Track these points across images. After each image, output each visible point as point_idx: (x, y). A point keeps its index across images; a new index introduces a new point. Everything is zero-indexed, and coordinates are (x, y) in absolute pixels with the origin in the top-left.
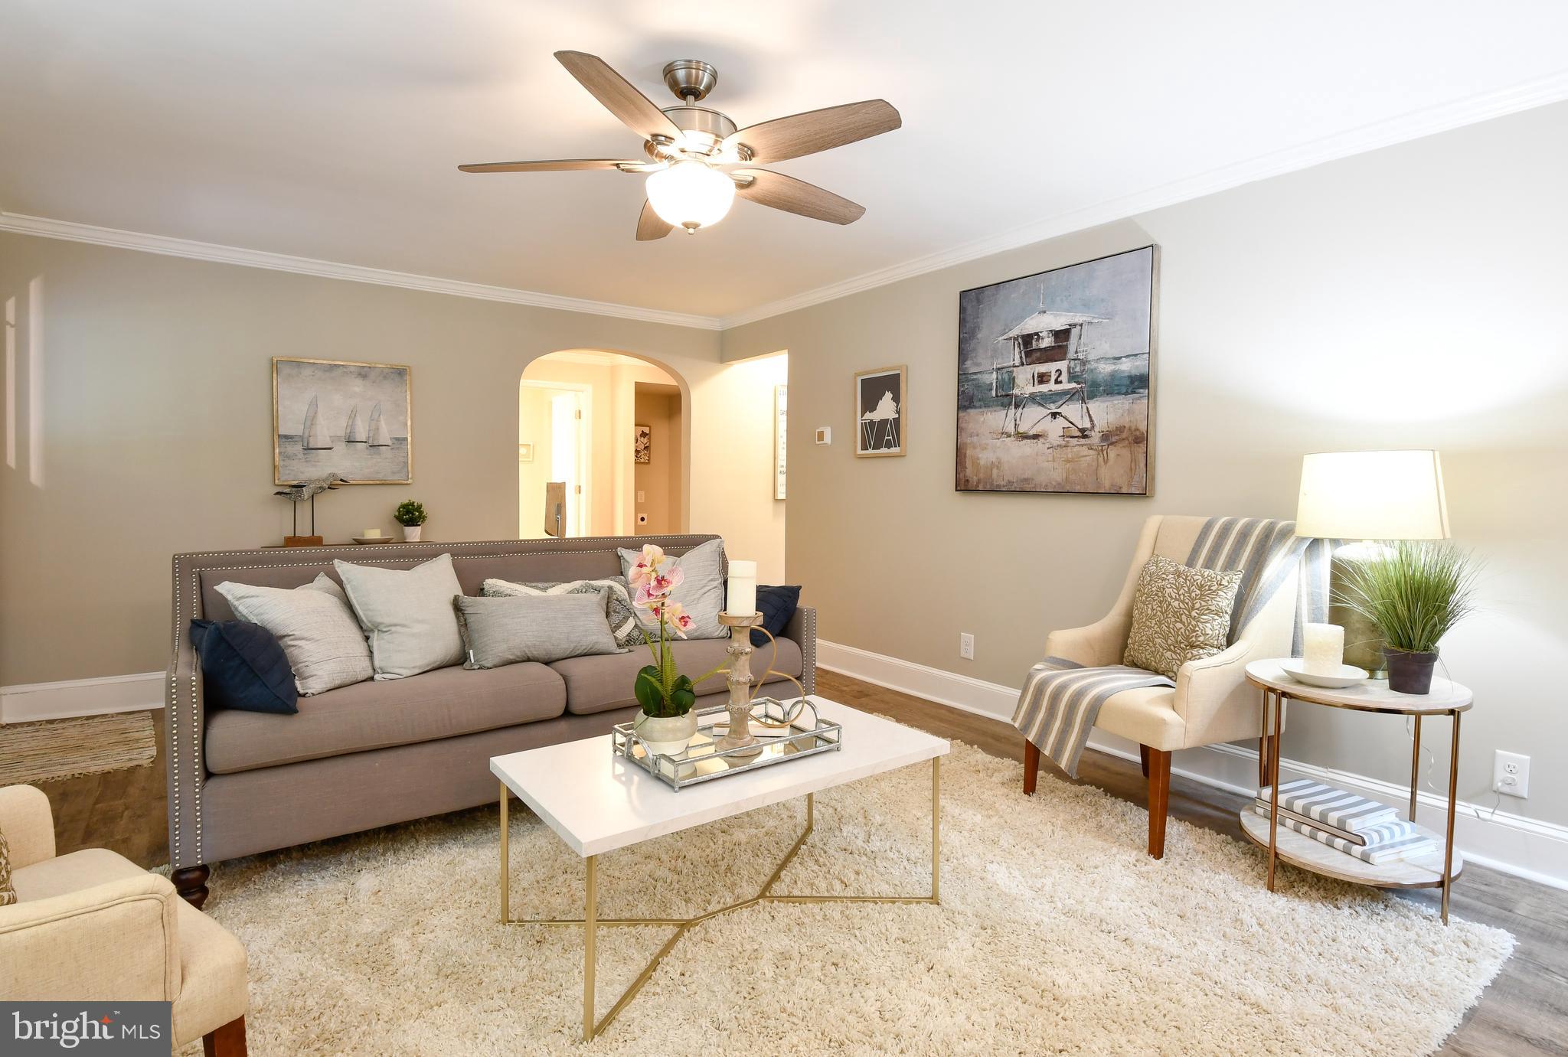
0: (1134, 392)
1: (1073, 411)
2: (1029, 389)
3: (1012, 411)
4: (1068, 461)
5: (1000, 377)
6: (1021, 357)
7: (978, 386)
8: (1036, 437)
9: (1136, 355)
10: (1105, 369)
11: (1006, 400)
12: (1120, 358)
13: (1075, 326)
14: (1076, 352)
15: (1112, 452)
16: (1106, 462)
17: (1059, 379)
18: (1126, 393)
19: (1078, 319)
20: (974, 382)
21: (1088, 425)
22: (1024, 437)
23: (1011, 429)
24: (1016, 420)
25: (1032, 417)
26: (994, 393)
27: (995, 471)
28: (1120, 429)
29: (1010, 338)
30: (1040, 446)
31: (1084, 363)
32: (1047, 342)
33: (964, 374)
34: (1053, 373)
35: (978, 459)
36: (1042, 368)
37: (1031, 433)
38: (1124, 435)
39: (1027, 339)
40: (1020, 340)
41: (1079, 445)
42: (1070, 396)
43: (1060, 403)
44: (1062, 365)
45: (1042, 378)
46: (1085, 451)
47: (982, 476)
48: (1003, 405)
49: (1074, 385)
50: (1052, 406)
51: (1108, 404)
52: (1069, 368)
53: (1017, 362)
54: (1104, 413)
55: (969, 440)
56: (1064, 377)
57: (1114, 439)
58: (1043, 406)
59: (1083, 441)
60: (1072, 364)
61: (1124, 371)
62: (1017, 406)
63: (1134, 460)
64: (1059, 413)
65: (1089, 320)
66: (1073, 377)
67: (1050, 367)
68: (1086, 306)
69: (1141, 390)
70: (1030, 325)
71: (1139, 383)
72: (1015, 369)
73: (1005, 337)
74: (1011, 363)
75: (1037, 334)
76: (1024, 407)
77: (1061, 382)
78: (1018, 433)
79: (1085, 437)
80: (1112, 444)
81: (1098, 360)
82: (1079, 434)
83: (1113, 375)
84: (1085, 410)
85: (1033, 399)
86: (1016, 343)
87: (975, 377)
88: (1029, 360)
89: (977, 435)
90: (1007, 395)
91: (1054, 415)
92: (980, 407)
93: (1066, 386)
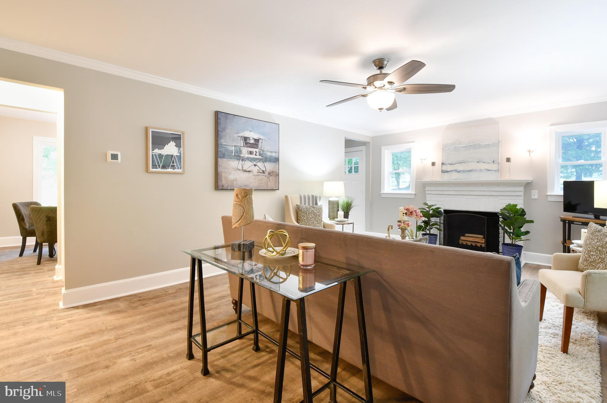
0: (276, 162)
1: (260, 164)
2: (247, 156)
3: (241, 162)
4: (259, 180)
5: (236, 149)
6: (243, 144)
7: (227, 150)
8: (249, 171)
9: (276, 152)
10: (269, 154)
11: (238, 157)
12: (272, 152)
13: (260, 139)
14: (261, 147)
15: (271, 178)
16: (269, 180)
17: (256, 154)
18: (274, 162)
19: (261, 137)
20: (225, 148)
21: (264, 170)
22: (245, 171)
23: (240, 168)
24: (242, 165)
25: (248, 165)
26: (234, 154)
27: (235, 182)
28: (273, 172)
29: (239, 136)
30: (250, 175)
31: (263, 151)
32: (252, 141)
33: (221, 144)
34: (254, 152)
35: (228, 177)
36: (251, 149)
37: (248, 170)
38: (274, 173)
39: (246, 139)
40: (243, 138)
41: (262, 175)
42: (260, 160)
43: (257, 162)
44: (257, 150)
45: (251, 153)
46: (264, 177)
47: (229, 184)
48: (237, 159)
49: (260, 157)
50: (254, 162)
51: (270, 164)
52: (259, 151)
53: (242, 145)
54: (269, 167)
55: (223, 170)
56: (258, 154)
57: (271, 174)
58: (251, 162)
59: (263, 174)
60: (260, 150)
61: (273, 156)
62: (242, 160)
63: (276, 181)
64: (256, 165)
65: (264, 139)
66: (260, 155)
67: (254, 150)
68: (264, 134)
69: (277, 162)
70: (247, 134)
71: (276, 160)
72: (241, 147)
73: (238, 135)
74: (240, 145)
75: (249, 138)
76: (245, 161)
77: (257, 155)
78: (243, 170)
79: (264, 173)
80: (271, 176)
81: (267, 151)
82: (263, 172)
83: (271, 156)
84: (264, 165)
85: (248, 159)
86: (242, 138)
87: (225, 146)
88: (246, 146)
89: (227, 169)
90: (239, 156)
91: (255, 165)
92: (228, 158)
93: (258, 157)
